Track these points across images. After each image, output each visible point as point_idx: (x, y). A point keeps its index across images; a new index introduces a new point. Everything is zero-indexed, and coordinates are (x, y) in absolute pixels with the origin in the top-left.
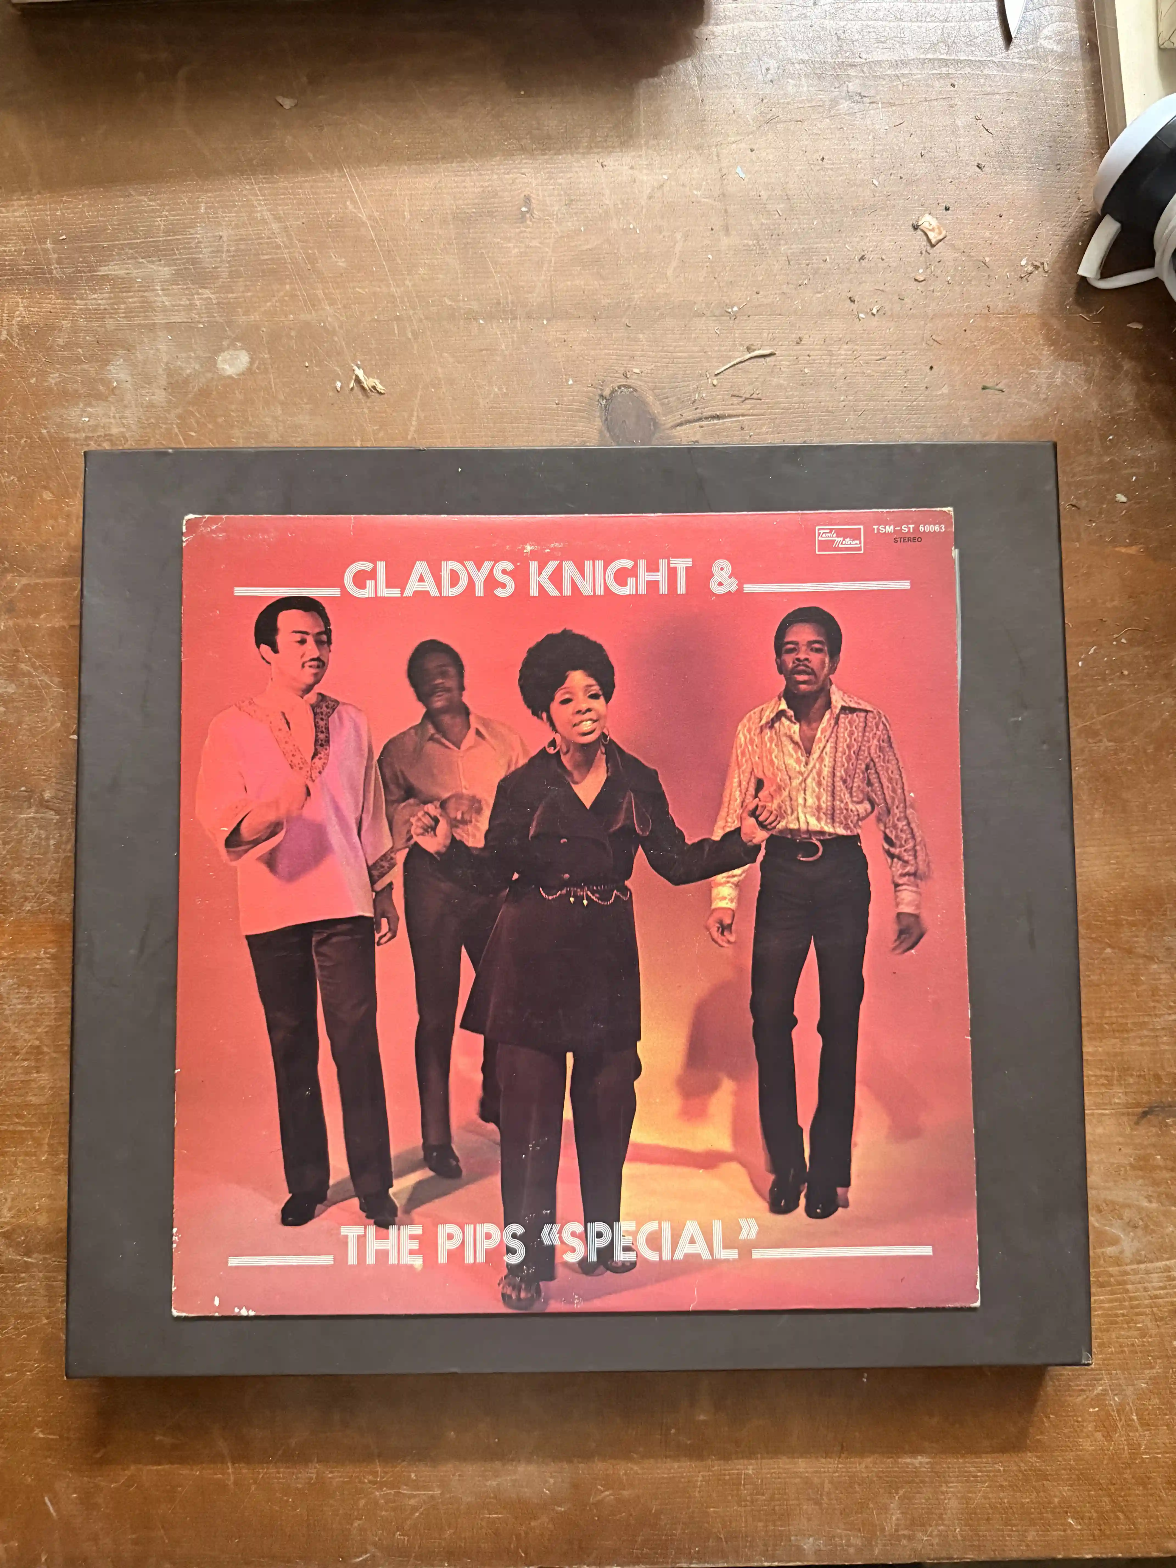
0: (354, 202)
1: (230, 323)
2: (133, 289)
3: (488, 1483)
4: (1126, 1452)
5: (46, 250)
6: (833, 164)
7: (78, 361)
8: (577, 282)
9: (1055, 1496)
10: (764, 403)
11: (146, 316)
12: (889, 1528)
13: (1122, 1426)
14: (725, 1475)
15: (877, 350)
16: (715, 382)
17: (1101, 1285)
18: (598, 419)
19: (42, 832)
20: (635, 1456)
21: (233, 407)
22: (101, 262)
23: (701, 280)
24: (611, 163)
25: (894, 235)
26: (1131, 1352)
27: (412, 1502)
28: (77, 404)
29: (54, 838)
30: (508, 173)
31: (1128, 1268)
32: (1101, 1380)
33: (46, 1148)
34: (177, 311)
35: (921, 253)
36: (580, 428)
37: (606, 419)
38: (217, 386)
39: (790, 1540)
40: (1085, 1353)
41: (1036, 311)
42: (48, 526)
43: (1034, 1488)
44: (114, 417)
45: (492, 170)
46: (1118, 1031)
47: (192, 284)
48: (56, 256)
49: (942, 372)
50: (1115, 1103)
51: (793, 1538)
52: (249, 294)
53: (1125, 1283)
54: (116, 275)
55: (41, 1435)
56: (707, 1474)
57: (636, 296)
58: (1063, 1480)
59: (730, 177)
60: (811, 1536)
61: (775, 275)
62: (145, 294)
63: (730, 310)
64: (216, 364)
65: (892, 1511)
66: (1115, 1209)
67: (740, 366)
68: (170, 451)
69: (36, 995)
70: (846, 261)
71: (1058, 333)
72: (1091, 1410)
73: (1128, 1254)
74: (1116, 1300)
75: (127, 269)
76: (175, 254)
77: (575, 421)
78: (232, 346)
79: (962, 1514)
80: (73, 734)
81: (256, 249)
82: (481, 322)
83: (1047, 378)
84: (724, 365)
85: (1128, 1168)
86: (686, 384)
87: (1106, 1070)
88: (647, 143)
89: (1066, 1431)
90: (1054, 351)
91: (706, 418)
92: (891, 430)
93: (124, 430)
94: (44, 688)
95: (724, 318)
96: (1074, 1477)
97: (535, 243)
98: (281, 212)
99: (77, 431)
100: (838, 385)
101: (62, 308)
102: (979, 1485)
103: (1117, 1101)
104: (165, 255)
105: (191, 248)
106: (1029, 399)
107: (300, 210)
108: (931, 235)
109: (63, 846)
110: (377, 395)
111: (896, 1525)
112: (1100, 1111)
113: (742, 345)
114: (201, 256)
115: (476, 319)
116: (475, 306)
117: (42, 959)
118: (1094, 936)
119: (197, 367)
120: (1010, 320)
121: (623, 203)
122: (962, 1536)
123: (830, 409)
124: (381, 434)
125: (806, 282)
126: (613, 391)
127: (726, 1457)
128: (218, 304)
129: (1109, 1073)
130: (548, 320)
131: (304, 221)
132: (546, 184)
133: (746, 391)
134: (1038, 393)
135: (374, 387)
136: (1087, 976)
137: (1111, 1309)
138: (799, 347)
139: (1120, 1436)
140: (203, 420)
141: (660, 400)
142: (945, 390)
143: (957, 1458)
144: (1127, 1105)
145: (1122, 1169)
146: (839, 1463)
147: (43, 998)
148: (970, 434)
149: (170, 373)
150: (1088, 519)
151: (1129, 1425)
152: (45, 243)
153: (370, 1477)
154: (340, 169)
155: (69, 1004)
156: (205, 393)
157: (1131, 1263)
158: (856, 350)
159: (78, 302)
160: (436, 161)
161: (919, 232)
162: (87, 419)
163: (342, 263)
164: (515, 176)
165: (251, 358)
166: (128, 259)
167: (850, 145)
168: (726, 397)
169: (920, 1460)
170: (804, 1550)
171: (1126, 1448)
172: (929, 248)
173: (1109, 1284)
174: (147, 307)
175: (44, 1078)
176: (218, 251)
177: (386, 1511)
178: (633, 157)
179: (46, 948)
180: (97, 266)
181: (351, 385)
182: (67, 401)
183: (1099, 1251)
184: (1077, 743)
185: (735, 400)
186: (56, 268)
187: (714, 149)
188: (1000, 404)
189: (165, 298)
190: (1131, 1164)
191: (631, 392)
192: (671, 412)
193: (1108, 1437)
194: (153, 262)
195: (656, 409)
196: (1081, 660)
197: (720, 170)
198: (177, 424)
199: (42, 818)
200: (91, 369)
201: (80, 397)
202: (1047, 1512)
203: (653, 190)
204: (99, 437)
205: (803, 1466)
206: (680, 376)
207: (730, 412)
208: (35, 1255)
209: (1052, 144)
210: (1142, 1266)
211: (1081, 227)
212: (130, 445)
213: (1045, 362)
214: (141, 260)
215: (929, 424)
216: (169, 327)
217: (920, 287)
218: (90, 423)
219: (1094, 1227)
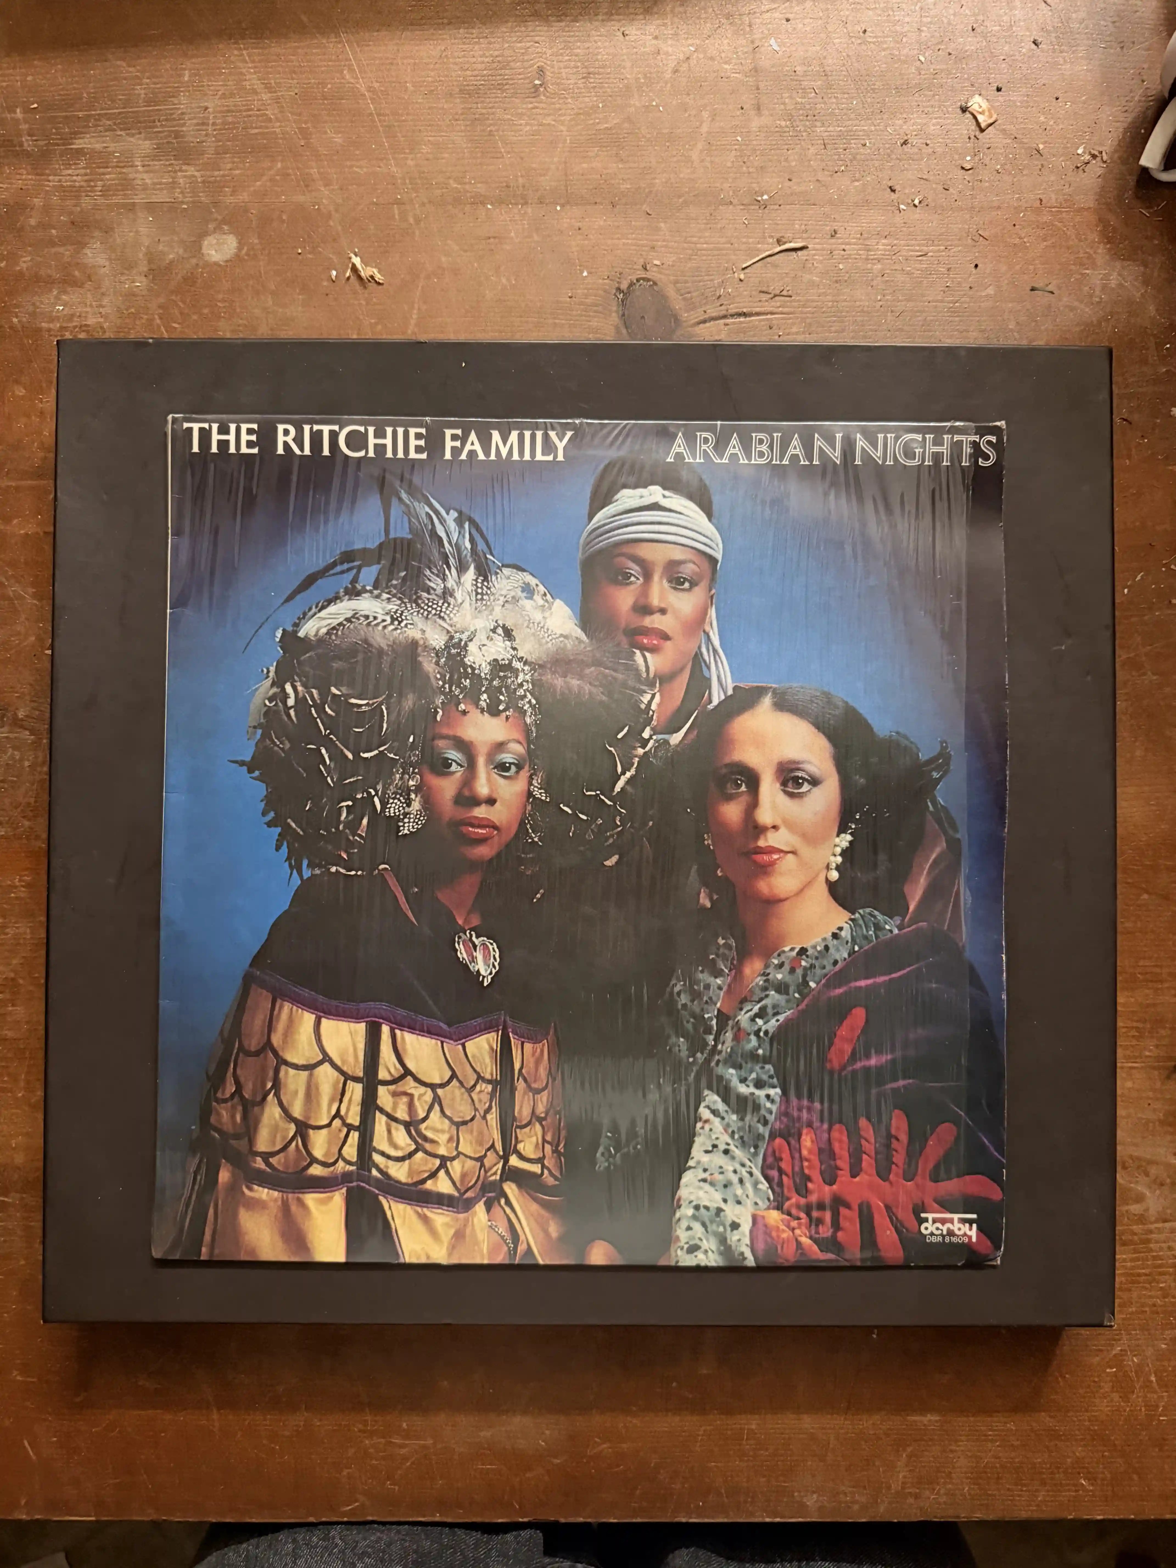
0: (351, 70)
1: (216, 204)
2: (110, 164)
3: (482, 1434)
4: (1143, 1414)
5: (17, 121)
6: (875, 37)
7: (53, 244)
8: (594, 165)
9: (1069, 1457)
10: (794, 301)
11: (125, 195)
12: (895, 1486)
13: (1141, 1387)
14: (727, 1430)
15: (919, 245)
16: (742, 276)
17: (1124, 1244)
18: (614, 314)
19: (16, 753)
20: (634, 1409)
21: (220, 296)
22: (75, 134)
23: (729, 164)
24: (634, 32)
25: (940, 118)
26: (1152, 1312)
27: (403, 1451)
28: (51, 291)
29: (29, 760)
30: (520, 42)
31: (1152, 1227)
32: (1119, 1340)
33: (22, 1084)
34: (159, 189)
35: (969, 138)
36: (594, 324)
37: (623, 315)
38: (202, 273)
39: (793, 1496)
40: (1107, 1315)
41: (1092, 206)
42: (20, 424)
43: (1047, 1447)
44: (91, 306)
45: (503, 37)
46: (1152, 981)
47: (175, 160)
48: (27, 126)
49: (988, 271)
50: (1147, 1057)
51: (796, 1494)
52: (237, 172)
53: (1149, 1241)
54: (93, 149)
55: (19, 1378)
56: (708, 1428)
57: (657, 181)
58: (1076, 1440)
59: (763, 49)
60: (814, 1492)
61: (809, 161)
62: (124, 170)
63: (759, 198)
64: (201, 248)
65: (898, 1469)
66: (1142, 1166)
67: (768, 259)
68: (151, 341)
69: (11, 925)
70: (887, 146)
71: (1115, 230)
72: (1108, 1370)
73: (1153, 1212)
74: (1138, 1259)
75: (104, 142)
76: (156, 127)
77: (589, 316)
78: (218, 229)
79: (972, 1473)
80: (48, 649)
81: (244, 122)
82: (489, 206)
83: (1102, 279)
84: (752, 258)
85: (1157, 1123)
86: (711, 277)
87: (1137, 1021)
88: (672, 11)
89: (1081, 1391)
90: (1110, 250)
91: (732, 316)
92: (931, 334)
93: (102, 320)
94: (17, 599)
95: (753, 207)
96: (1088, 1437)
97: (548, 120)
98: (272, 81)
99: (52, 320)
100: (874, 283)
101: (34, 185)
102: (990, 1444)
103: (1147, 1053)
104: (145, 128)
105: (174, 119)
106: (1081, 302)
107: (293, 79)
108: (981, 118)
109: (39, 769)
110: (375, 285)
111: (903, 1483)
112: (1130, 1065)
113: (772, 237)
114: (184, 129)
115: (483, 204)
116: (481, 188)
117: (16, 887)
118: (1130, 880)
119: (181, 251)
120: (1064, 215)
121: (645, 77)
122: (970, 1494)
123: (865, 309)
124: (379, 327)
125: (843, 168)
126: (632, 284)
127: (728, 1411)
128: (203, 182)
129: (1140, 1025)
130: (562, 206)
131: (296, 91)
132: (562, 54)
133: (775, 288)
134: (1091, 296)
135: (372, 277)
136: (1124, 924)
137: (1133, 1268)
138: (833, 241)
139: (1138, 1397)
140: (186, 311)
141: (682, 295)
142: (991, 291)
143: (968, 1416)
144: (1158, 1059)
145: (1151, 1125)
146: (845, 1419)
147: (17, 928)
148: (1015, 339)
149: (151, 258)
150: (1140, 434)
151: (1147, 1385)
152: (15, 112)
153: (361, 1426)
154: (337, 35)
155: (44, 935)
156: (190, 280)
157: (1156, 1221)
158: (895, 245)
159: (51, 178)
160: (441, 26)
161: (968, 115)
162: (61, 308)
163: (338, 139)
164: (528, 44)
165: (239, 243)
166: (106, 131)
167: (894, 16)
168: (754, 293)
169: (930, 1419)
170: (808, 1506)
171: (1143, 1409)
172: (978, 133)
173: (1132, 1242)
174: (126, 185)
175: (19, 1012)
176: (203, 124)
177: (376, 1460)
178: (658, 26)
179: (21, 876)
180: (71, 138)
181: (348, 274)
182: (39, 287)
183: (1126, 1208)
184: (1121, 675)
185: (765, 297)
186: (27, 140)
187: (746, 19)
188: (1050, 306)
189: (145, 176)
190: (1160, 1121)
191: (650, 286)
192: (694, 308)
193: (1125, 1398)
194: (133, 135)
195: (677, 304)
196: (1127, 587)
197: (753, 42)
198: (159, 315)
199: (16, 738)
200: (66, 252)
201: (53, 283)
202: (1059, 1473)
203: (678, 63)
204: (75, 327)
205: (808, 1422)
206: (703, 270)
207: (758, 310)
208: (13, 1194)
209: (1115, 19)
210: (1167, 1225)
211: (1144, 113)
212: (109, 335)
213: (1100, 261)
214: (119, 133)
215: (971, 329)
216: (151, 207)
217: (967, 176)
218: (65, 312)
219: (1120, 1184)
